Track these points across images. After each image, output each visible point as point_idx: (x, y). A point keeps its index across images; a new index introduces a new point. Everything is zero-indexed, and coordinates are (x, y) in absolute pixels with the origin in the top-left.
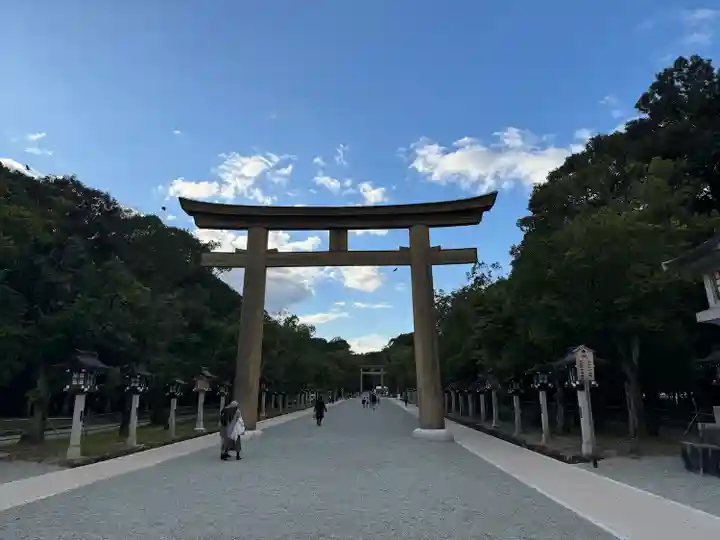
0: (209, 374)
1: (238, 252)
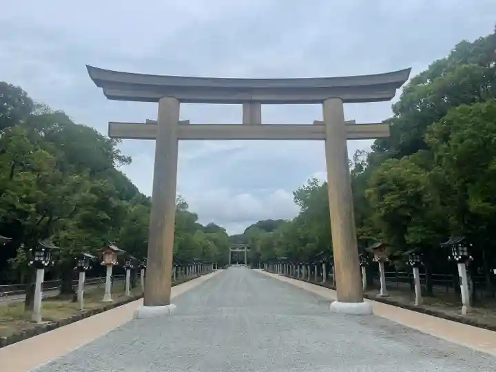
0: (115, 248)
1: (149, 122)
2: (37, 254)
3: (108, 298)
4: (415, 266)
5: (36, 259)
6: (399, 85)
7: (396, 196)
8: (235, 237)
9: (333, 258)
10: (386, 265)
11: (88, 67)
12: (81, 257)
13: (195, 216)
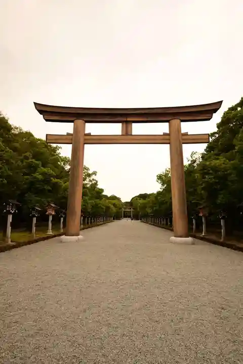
0: (53, 205)
1: (68, 134)
2: (8, 206)
3: (50, 232)
4: (222, 218)
5: (8, 209)
6: (215, 111)
7: (212, 177)
8: (126, 202)
9: (172, 212)
10: (206, 218)
11: (34, 103)
12: (33, 209)
13: (102, 190)
